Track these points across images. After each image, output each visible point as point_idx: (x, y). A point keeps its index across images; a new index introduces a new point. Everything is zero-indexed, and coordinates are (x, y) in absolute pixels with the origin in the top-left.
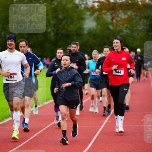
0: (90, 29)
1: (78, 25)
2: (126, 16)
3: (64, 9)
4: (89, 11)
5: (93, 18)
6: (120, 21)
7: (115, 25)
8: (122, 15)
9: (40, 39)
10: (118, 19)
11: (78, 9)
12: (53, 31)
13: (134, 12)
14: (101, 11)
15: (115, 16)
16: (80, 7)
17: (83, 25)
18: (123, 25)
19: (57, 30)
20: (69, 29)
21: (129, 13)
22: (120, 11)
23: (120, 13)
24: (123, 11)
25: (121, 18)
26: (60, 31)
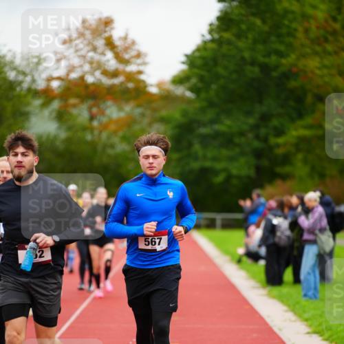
2: (122, 115)
4: (40, 98)
7: (96, 133)
8: (113, 112)
10: (104, 120)
13: (139, 106)
16: (18, 89)
22: (109, 103)
23: (107, 107)
25: (109, 117)
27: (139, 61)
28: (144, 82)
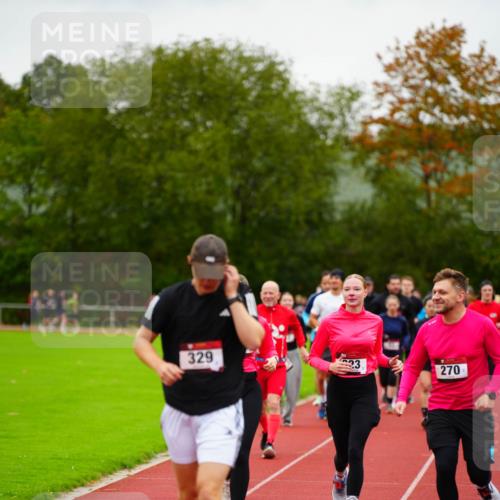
0: (352, 206)
1: (315, 195)
3: (270, 139)
5: (362, 170)
6: (450, 184)
7: (433, 197)
8: (459, 167)
11: (318, 143)
12: (233, 210)
14: (391, 151)
15: (436, 170)
16: (322, 137)
17: (331, 196)
18: (461, 196)
19: (246, 208)
20: (284, 204)
22: (454, 153)
23: (451, 159)
24: (461, 154)
26: (255, 211)
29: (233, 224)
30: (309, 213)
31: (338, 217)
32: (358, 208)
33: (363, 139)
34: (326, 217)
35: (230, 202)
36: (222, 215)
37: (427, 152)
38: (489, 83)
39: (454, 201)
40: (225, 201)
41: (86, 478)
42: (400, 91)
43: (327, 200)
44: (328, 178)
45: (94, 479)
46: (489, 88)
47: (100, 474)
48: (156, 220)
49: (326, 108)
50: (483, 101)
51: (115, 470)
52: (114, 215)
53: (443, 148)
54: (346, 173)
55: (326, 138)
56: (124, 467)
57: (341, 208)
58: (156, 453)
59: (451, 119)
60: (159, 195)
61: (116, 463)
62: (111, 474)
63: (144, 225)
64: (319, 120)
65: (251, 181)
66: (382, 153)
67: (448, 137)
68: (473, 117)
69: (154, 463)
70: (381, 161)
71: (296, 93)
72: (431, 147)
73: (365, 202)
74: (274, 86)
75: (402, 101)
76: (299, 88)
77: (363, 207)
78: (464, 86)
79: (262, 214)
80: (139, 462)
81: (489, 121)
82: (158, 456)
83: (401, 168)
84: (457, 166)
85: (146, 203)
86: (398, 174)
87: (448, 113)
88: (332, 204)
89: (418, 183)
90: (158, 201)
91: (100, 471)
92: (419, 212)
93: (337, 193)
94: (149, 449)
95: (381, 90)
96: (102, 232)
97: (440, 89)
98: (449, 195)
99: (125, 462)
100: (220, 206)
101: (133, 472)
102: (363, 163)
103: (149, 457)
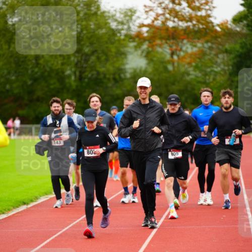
0: (135, 71)
1: (117, 65)
2: (195, 49)
4: (134, 41)
5: (139, 52)
6: (184, 57)
7: (176, 64)
8: (188, 48)
9: (52, 87)
10: (182, 54)
11: (116, 38)
12: (75, 73)
13: (207, 42)
14: (154, 41)
15: (176, 50)
16: (118, 35)
17: (124, 64)
18: (189, 63)
20: (102, 70)
21: (199, 45)
22: (185, 41)
23: (184, 44)
24: (188, 41)
25: (186, 52)
26: (86, 74)
27: (207, 7)
28: (212, 23)
29: (75, 81)
30: (114, 74)
31: (128, 76)
32: (138, 71)
33: (139, 35)
34: (122, 76)
35: (73, 69)
36: (69, 76)
37: (172, 41)
38: (201, 5)
39: (186, 66)
40: (71, 70)
41: (5, 210)
42: (157, 9)
43: (123, 67)
44: (123, 56)
45: (9, 210)
46: (202, 7)
47: (12, 208)
48: (35, 80)
49: (120, 20)
50: (199, 14)
51: (20, 205)
52: (13, 78)
53: (179, 38)
54: (132, 54)
55: (121, 35)
56: (24, 204)
57: (130, 71)
58: (41, 196)
59: (183, 24)
60: (37, 67)
61: (20, 202)
62: (18, 207)
63: (29, 82)
64: (117, 26)
65: (83, 58)
66: (150, 43)
67: (182, 33)
68: (194, 22)
69: (39, 201)
70: (149, 47)
71: (104, 12)
72: (174, 38)
73: (141, 67)
74: (93, 8)
75: (158, 15)
76: (106, 10)
77: (140, 70)
78: (189, 6)
79: (90, 75)
80: (32, 201)
81: (202, 24)
82: (42, 198)
83: (159, 50)
84: (187, 48)
85: (30, 72)
86: (157, 52)
87: (182, 21)
88: (125, 69)
89: (168, 57)
90: (36, 70)
91: (12, 206)
92: (169, 72)
93: (127, 64)
94: (37, 194)
95: (147, 9)
96: (8, 87)
97: (177, 8)
98: (184, 63)
99: (25, 201)
100: (68, 72)
101: (29, 206)
102: (140, 47)
103: (37, 198)
